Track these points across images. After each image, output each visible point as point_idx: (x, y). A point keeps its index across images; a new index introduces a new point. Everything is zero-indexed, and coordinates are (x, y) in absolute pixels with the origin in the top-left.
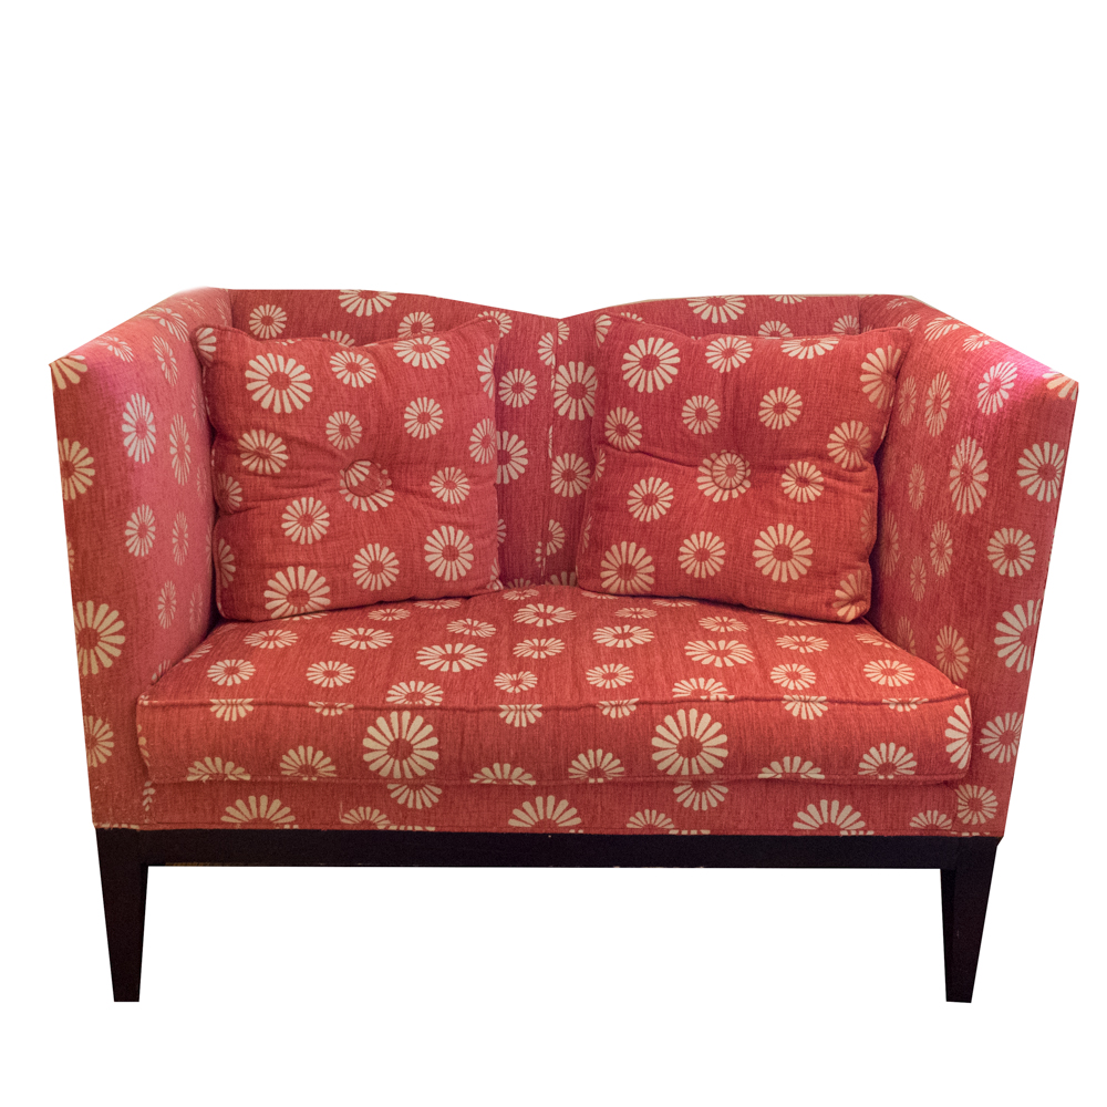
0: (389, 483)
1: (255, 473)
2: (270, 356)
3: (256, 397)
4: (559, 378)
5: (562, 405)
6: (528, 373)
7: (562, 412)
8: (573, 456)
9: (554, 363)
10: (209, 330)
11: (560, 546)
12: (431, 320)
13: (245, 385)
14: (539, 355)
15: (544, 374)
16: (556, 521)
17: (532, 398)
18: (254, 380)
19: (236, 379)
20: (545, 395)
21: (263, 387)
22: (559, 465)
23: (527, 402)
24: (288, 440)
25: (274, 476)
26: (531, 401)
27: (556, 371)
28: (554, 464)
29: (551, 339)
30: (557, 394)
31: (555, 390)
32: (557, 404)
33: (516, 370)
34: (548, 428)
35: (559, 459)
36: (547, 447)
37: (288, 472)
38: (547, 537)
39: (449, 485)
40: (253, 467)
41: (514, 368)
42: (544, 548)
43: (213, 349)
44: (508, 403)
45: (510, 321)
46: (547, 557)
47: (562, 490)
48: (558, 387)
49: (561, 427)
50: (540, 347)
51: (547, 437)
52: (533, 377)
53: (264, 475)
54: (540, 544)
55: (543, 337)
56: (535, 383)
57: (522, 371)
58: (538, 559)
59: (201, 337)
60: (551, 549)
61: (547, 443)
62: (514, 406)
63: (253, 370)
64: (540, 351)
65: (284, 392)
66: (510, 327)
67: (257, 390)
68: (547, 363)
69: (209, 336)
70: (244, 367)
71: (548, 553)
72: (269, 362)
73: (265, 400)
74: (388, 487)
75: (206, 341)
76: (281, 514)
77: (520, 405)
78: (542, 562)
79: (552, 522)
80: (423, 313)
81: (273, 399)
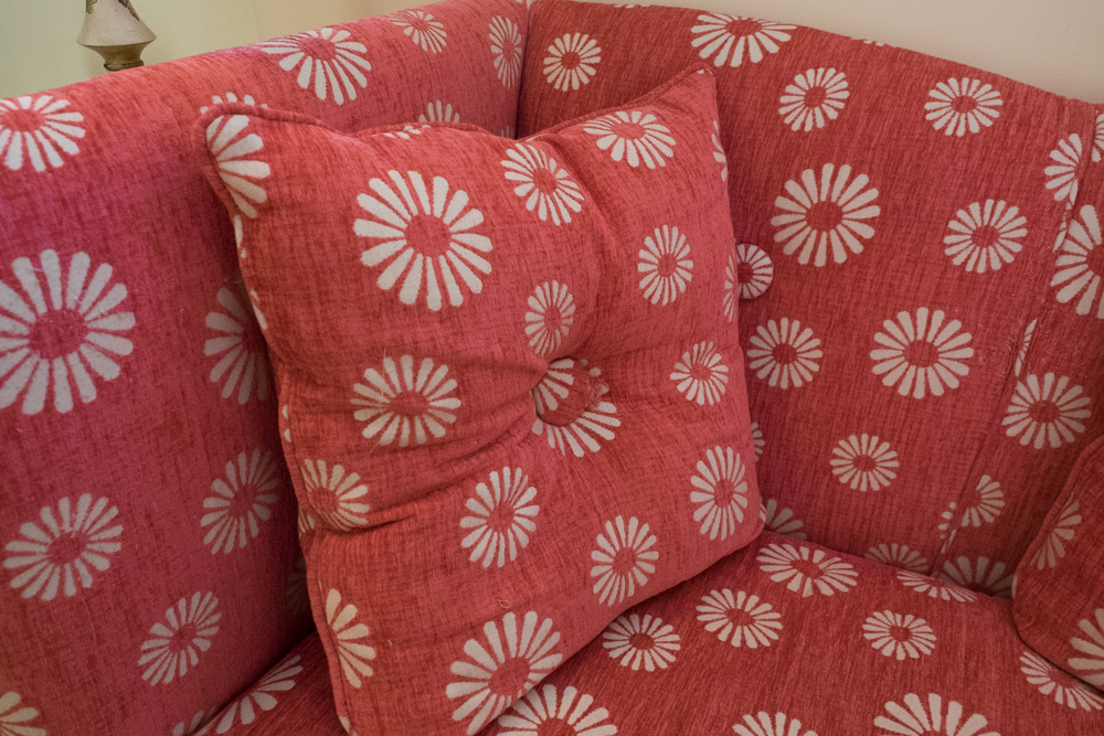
0: (605, 390)
1: (394, 448)
2: (394, 175)
3: (386, 281)
4: (1076, 230)
5: (1067, 283)
6: (1014, 211)
7: (1064, 296)
8: (1064, 381)
9: (1073, 198)
10: (239, 122)
11: (989, 519)
12: (845, 84)
13: (357, 257)
14: (1045, 179)
15: (1044, 217)
16: (994, 479)
17: (1009, 259)
18: (377, 241)
19: (334, 245)
20: (1038, 259)
21: (397, 254)
22: (1031, 389)
23: (996, 265)
24: (461, 368)
25: (433, 445)
26: (1005, 266)
27: (1075, 214)
28: (1020, 387)
29: (1079, 149)
30: (1063, 261)
31: (1062, 252)
32: (1059, 278)
33: (990, 203)
34: (1028, 321)
35: (1032, 379)
36: (1015, 354)
37: (460, 430)
38: (969, 498)
39: (700, 373)
40: (388, 437)
41: (986, 197)
42: (958, 514)
43: (261, 169)
44: (957, 261)
45: (999, 102)
46: (960, 529)
47: (1023, 433)
48: (1070, 246)
49: (1054, 325)
50: (1051, 162)
51: (1021, 335)
52: (1023, 220)
53: (413, 447)
54: (953, 505)
55: (1061, 143)
56: (1023, 233)
57: (1001, 204)
58: (943, 527)
59: (222, 140)
60: (971, 518)
61: (1017, 347)
62: (969, 268)
63: (370, 217)
64: (1049, 171)
65: (442, 259)
66: (995, 114)
67: (386, 263)
68: (1059, 196)
69: (242, 135)
70: (350, 213)
71: (965, 523)
72: (395, 189)
73: (406, 285)
74: (605, 397)
75: (238, 149)
76: (457, 520)
77: (981, 269)
78: (948, 532)
79: (985, 479)
80: (832, 71)
81: (424, 280)
